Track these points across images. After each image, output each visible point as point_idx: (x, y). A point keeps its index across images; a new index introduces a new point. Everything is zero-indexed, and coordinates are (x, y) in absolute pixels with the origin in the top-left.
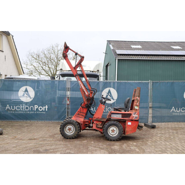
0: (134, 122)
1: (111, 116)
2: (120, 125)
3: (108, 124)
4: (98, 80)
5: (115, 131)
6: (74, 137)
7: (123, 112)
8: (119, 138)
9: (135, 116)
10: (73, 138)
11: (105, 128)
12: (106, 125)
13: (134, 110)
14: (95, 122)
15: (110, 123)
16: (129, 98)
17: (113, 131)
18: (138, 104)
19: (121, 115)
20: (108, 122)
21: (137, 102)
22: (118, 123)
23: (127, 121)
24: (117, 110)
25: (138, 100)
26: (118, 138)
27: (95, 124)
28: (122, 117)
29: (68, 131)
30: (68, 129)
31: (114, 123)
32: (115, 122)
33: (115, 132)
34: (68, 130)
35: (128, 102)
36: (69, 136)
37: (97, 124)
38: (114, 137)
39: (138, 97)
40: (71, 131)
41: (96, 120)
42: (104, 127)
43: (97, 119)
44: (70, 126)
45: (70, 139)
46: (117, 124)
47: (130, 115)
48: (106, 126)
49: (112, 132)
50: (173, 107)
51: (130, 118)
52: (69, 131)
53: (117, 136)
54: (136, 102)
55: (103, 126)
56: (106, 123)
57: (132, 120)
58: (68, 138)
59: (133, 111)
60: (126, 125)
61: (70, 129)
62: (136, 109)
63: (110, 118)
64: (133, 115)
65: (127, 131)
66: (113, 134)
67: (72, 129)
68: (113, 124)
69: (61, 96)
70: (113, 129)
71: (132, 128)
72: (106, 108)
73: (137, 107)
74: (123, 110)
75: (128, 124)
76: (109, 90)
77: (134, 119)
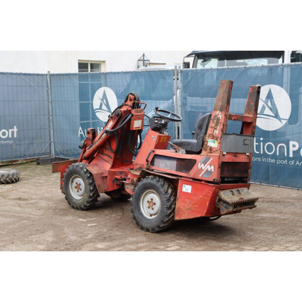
0: (199, 186)
2: (163, 189)
5: (155, 204)
7: (182, 154)
8: (158, 227)
9: (204, 167)
13: (206, 149)
17: (151, 203)
18: (216, 132)
21: (217, 125)
25: (218, 119)
26: (156, 224)
29: (75, 191)
30: (76, 185)
33: (155, 208)
34: (75, 187)
39: (218, 112)
40: (80, 192)
44: (78, 180)
45: (77, 208)
46: (159, 185)
49: (148, 208)
51: (192, 174)
52: (77, 190)
54: (213, 125)
57: (195, 180)
59: (203, 153)
60: (179, 193)
61: (78, 187)
62: (211, 149)
64: (200, 166)
66: (151, 211)
67: (83, 187)
70: (152, 199)
71: (194, 204)
72: (262, 143)
73: (214, 142)
74: (182, 149)
75: (184, 190)
76: (270, 90)
77: (200, 176)
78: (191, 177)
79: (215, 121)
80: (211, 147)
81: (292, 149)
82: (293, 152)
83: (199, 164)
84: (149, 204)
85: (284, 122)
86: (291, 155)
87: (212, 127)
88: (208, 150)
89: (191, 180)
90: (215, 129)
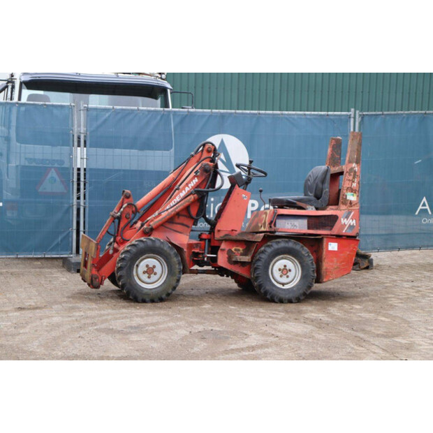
0: (344, 242)
1: (275, 225)
2: (305, 251)
3: (269, 250)
4: (165, 105)
5: (290, 270)
6: (164, 296)
7: (311, 211)
8: (304, 294)
9: (347, 222)
10: (161, 300)
11: (259, 263)
12: (263, 252)
13: (344, 203)
14: (223, 246)
15: (275, 246)
16: (324, 167)
17: (284, 271)
18: (354, 185)
19: (305, 222)
20: (269, 243)
21: (354, 178)
22: (298, 246)
23: (325, 240)
24: (291, 205)
25: (355, 172)
26: (301, 292)
27: (223, 250)
28: (309, 228)
29: (145, 277)
30: (146, 269)
31: (287, 245)
32: (291, 244)
33: (291, 275)
34: (144, 272)
35: (324, 180)
36: (150, 292)
37: (230, 252)
38: (288, 289)
39: (354, 165)
40: (154, 278)
41: (226, 240)
42: (259, 260)
43: (226, 235)
44: (151, 262)
45: (153, 301)
47: (334, 219)
48: (263, 256)
49: (281, 276)
50: (424, 199)
51: (335, 231)
52: (147, 275)
53: (297, 285)
54: (351, 178)
55: (252, 258)
56: (263, 248)
57: (338, 237)
58: (147, 299)
59: (343, 207)
60: (324, 253)
61: (150, 271)
62: (351, 202)
63: (275, 232)
64: (343, 221)
65: (326, 269)
66: (284, 280)
67: (158, 269)
68: (285, 248)
69: (34, 164)
70: (285, 266)
71: (342, 262)
72: (212, 205)
73: (353, 195)
74: (310, 207)
75: (330, 249)
76: (222, 141)
77: (344, 231)
78: (334, 234)
79: (352, 174)
80: (351, 201)
81: (250, 209)
82: (252, 212)
83: (342, 219)
84: (282, 272)
86: (249, 216)
87: (349, 180)
88: (349, 204)
90: (354, 182)
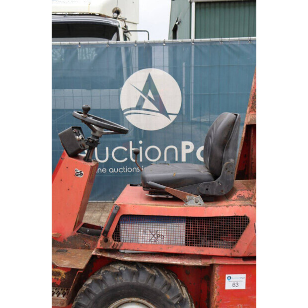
1: (117, 236)
2: (175, 291)
3: (97, 290)
7: (195, 207)
15: (110, 282)
16: (228, 116)
19: (181, 228)
23: (217, 270)
28: (188, 243)
32: (142, 279)
35: (225, 141)
46: (158, 285)
47: (240, 224)
57: (247, 261)
60: (215, 296)
63: (115, 251)
68: (132, 286)
72: (141, 148)
74: (194, 197)
75: (229, 286)
76: (149, 76)
78: (241, 255)
81: (184, 152)
82: (187, 154)
85: (173, 118)
86: (184, 159)
89: (241, 262)
